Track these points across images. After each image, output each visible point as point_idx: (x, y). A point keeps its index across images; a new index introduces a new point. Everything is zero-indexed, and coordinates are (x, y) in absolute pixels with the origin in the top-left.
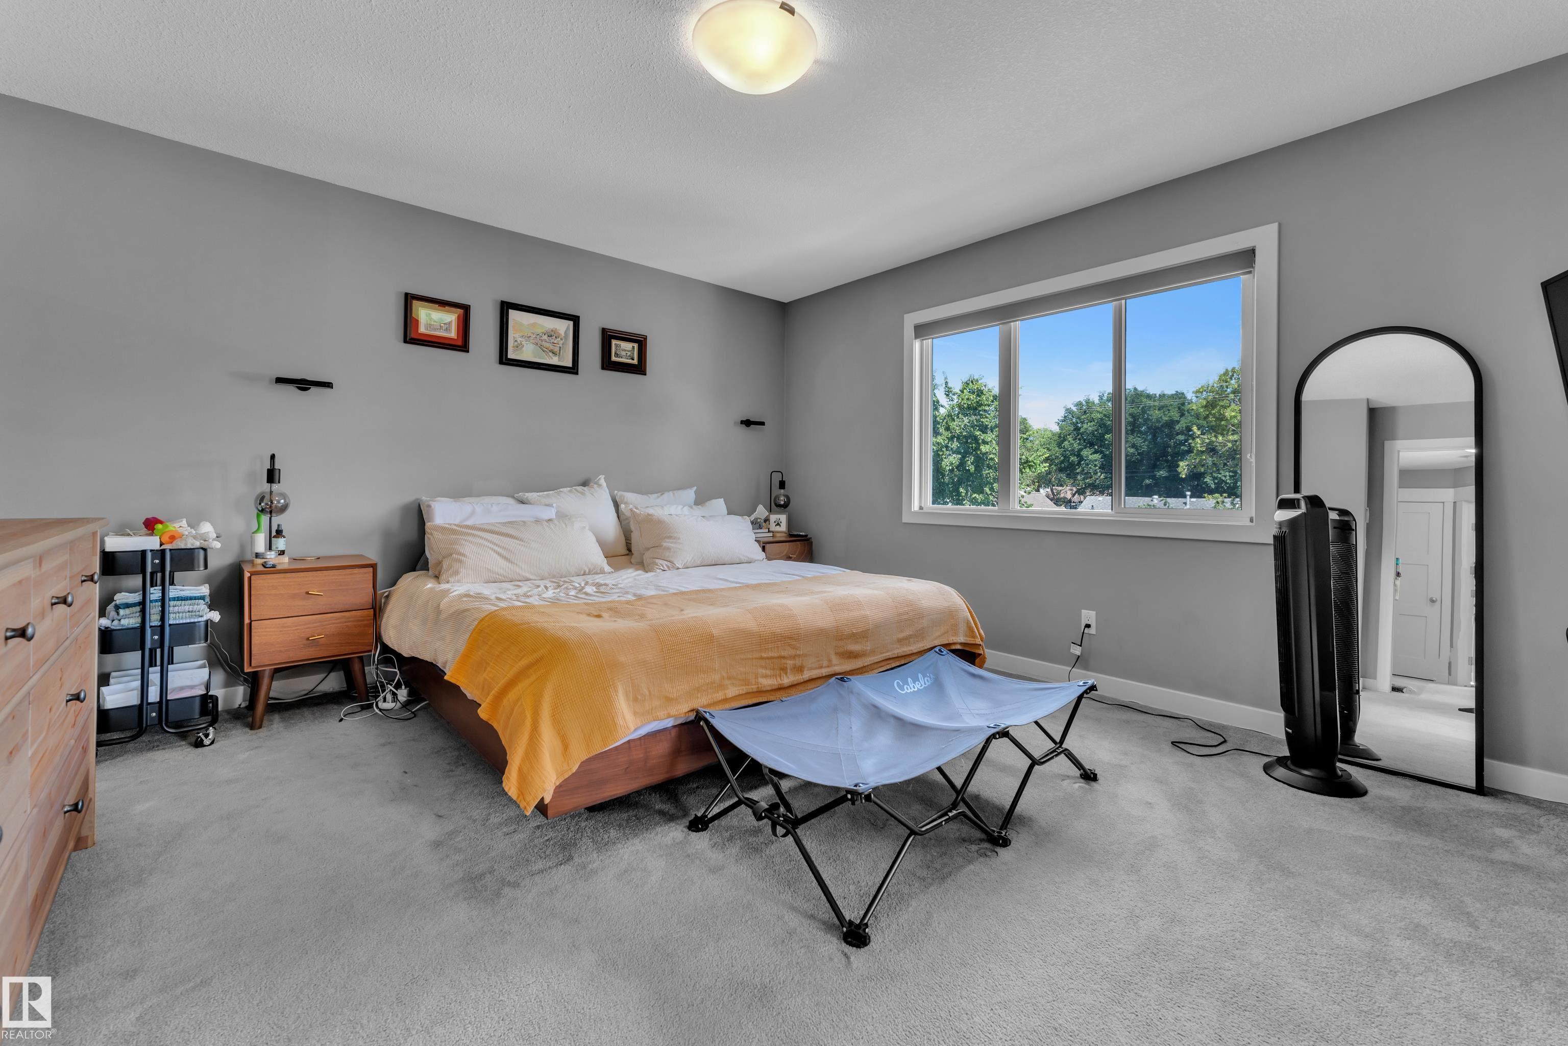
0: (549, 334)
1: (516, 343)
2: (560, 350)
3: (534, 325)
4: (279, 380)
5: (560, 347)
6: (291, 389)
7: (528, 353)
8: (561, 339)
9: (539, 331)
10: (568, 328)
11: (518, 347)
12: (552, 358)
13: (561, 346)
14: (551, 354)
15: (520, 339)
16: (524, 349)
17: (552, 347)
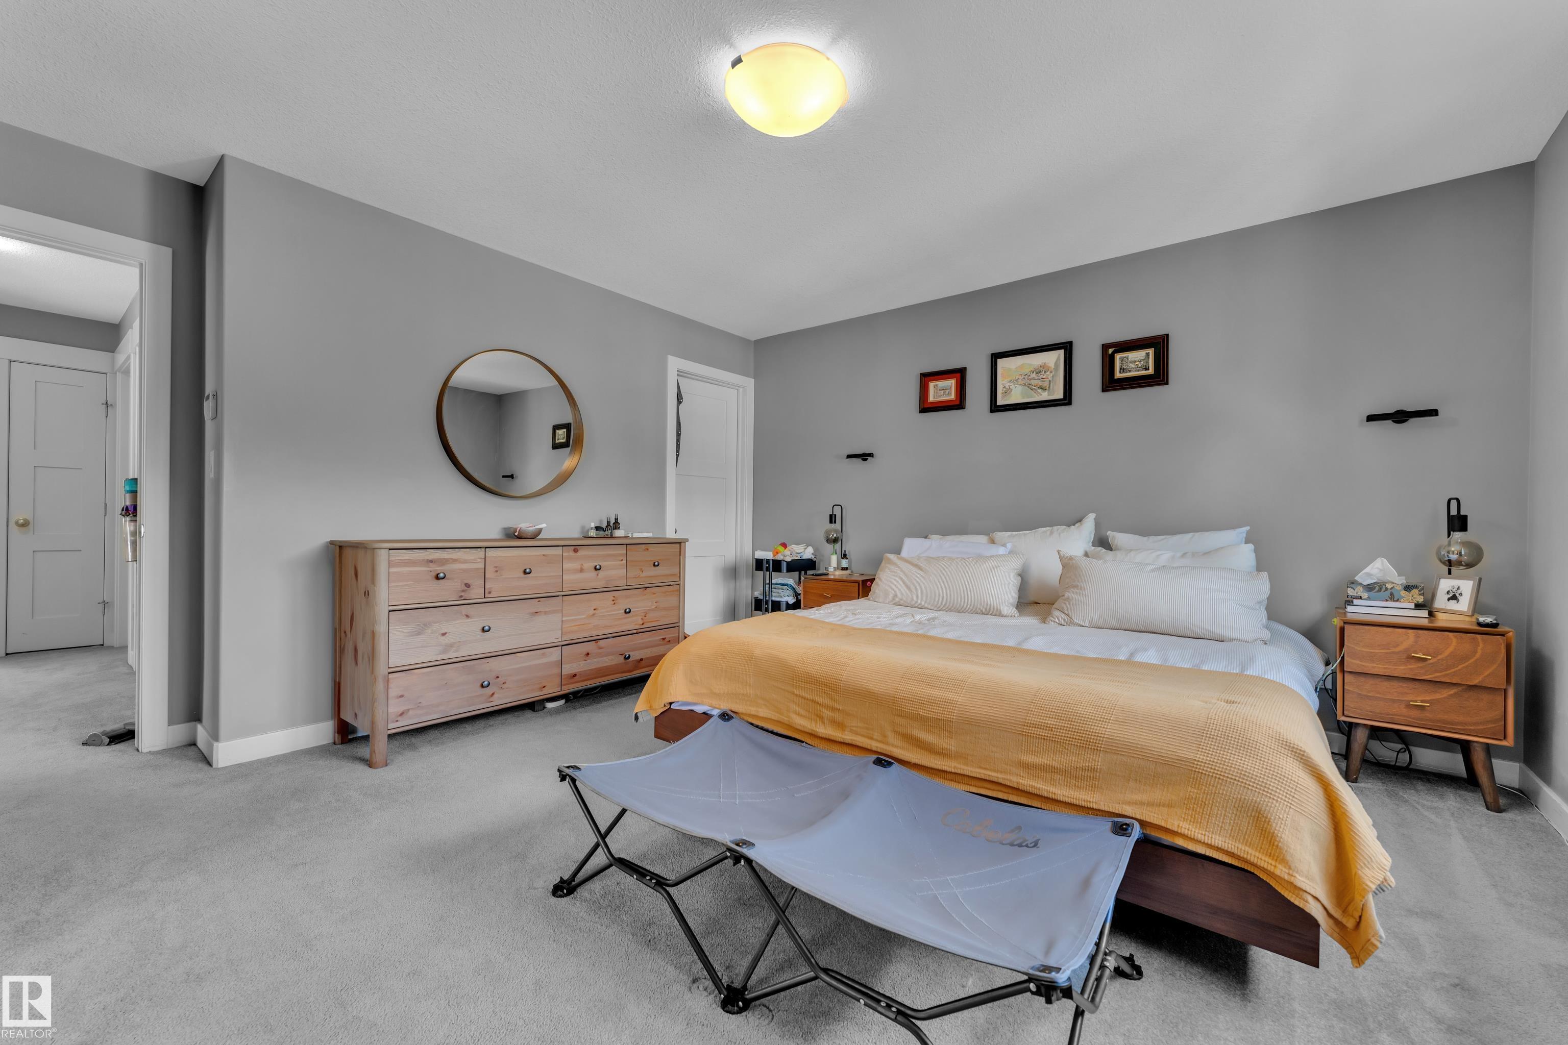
0: (1037, 371)
1: (1005, 389)
2: (1050, 384)
3: (1021, 367)
4: (849, 457)
5: (1050, 381)
6: (859, 460)
7: (1016, 398)
8: (1051, 372)
9: (1027, 371)
10: (1058, 359)
11: (1007, 392)
12: (1041, 395)
13: (1050, 379)
14: (1040, 391)
15: (1009, 384)
16: (1012, 393)
17: (1040, 383)
